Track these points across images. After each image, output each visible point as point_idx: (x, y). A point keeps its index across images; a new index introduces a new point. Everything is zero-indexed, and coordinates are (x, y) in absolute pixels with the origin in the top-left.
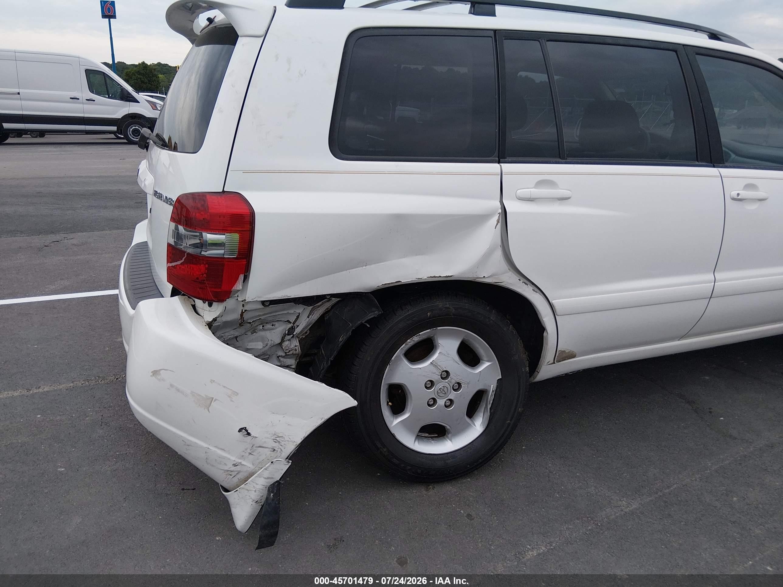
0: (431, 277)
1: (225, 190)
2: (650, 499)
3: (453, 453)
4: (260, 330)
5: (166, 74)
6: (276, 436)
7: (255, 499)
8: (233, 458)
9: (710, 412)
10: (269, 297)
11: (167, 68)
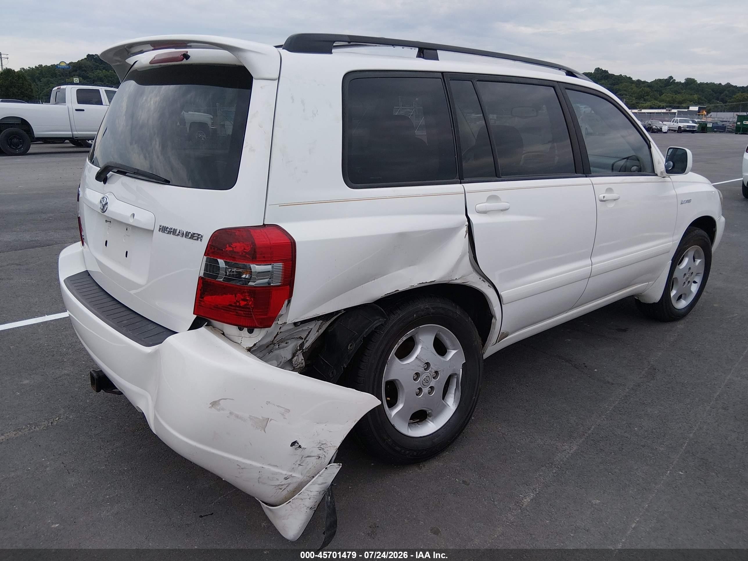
0: (420, 284)
1: (266, 223)
2: (582, 440)
3: (437, 432)
4: (276, 349)
6: (321, 444)
7: (310, 506)
8: (284, 472)
9: (586, 366)
10: (303, 317)
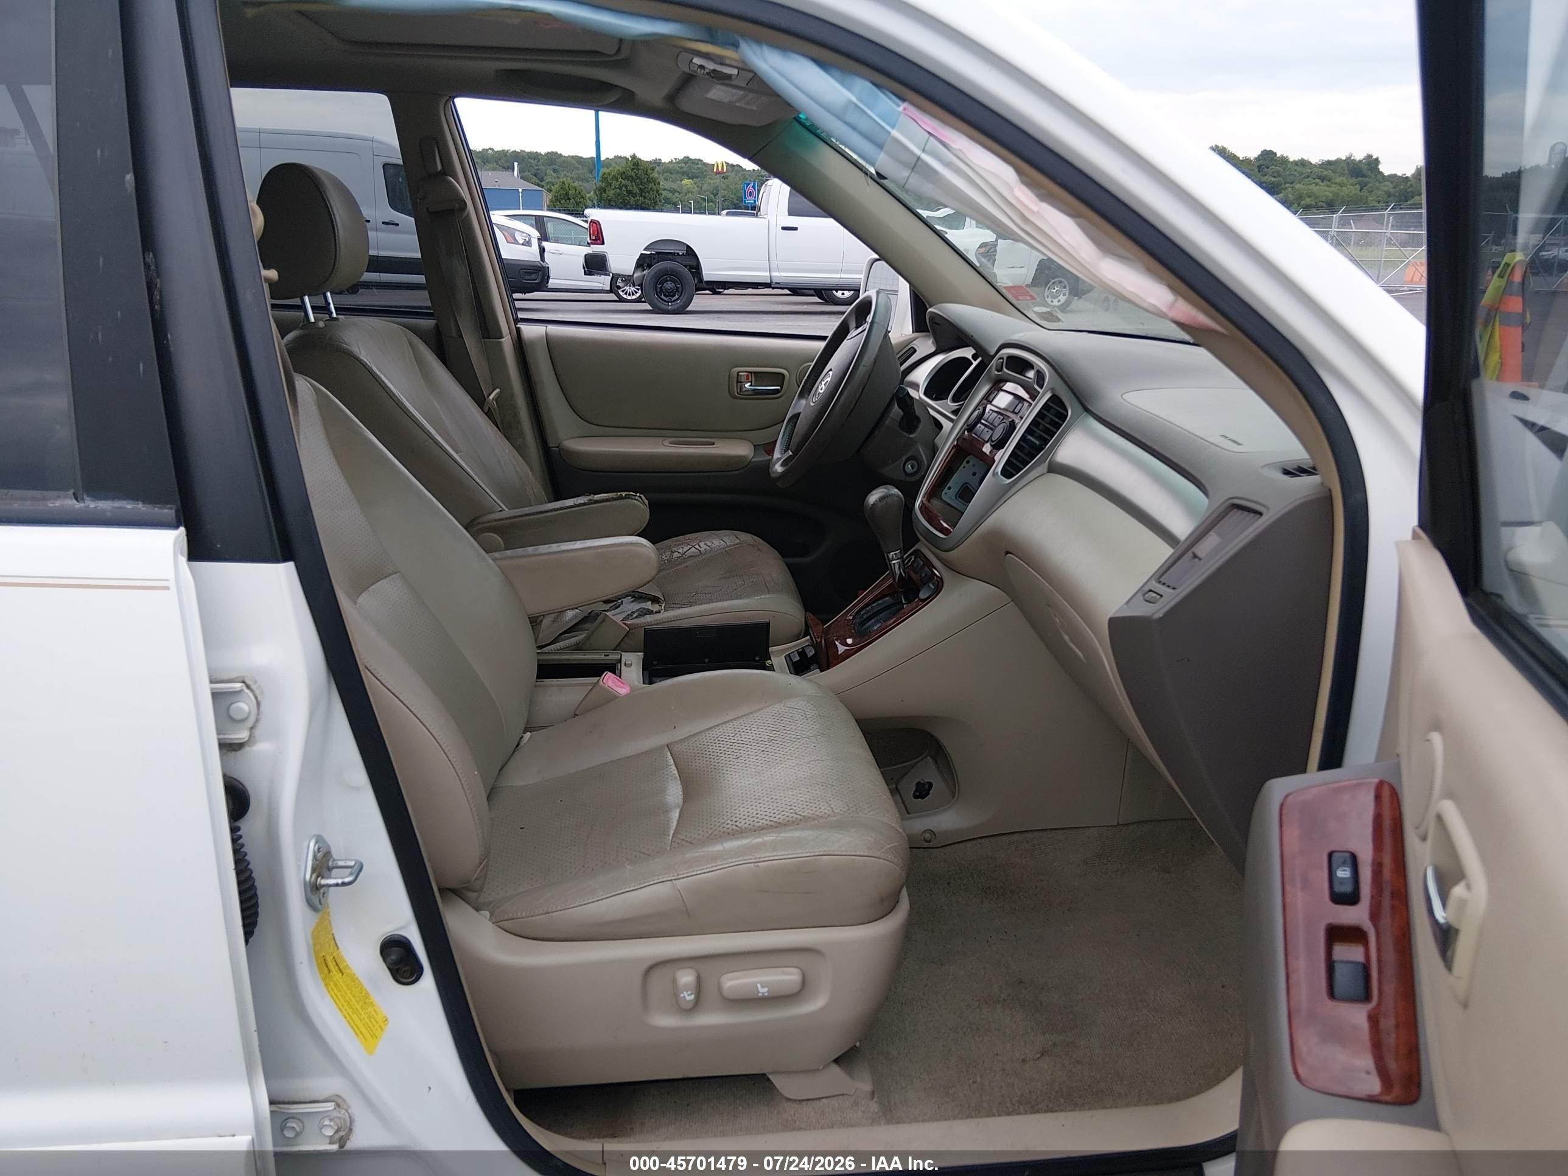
5: (697, 178)
11: (700, 166)
